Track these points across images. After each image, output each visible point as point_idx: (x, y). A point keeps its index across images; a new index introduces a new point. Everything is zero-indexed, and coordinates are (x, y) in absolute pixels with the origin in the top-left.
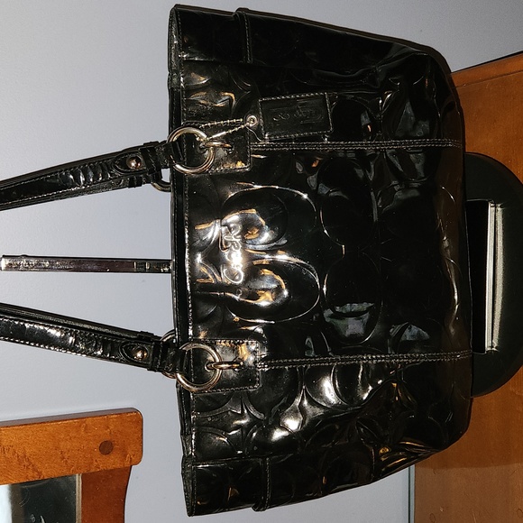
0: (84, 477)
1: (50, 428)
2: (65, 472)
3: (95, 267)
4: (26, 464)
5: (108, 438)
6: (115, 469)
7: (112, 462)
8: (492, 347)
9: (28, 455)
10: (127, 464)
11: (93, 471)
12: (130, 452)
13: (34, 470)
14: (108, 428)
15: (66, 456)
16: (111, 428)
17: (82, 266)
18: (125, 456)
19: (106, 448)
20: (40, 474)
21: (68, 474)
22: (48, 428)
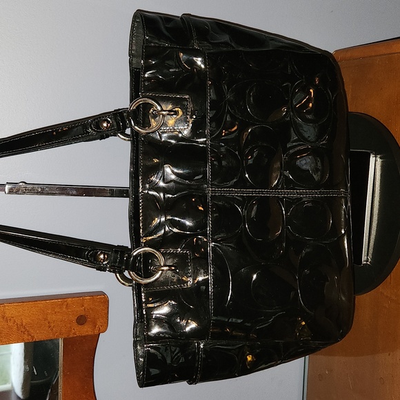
0: (65, 340)
1: (41, 304)
2: (51, 336)
3: (74, 192)
4: (24, 330)
5: (83, 313)
6: (87, 336)
7: (86, 330)
8: (367, 261)
9: (24, 324)
10: (96, 332)
11: (71, 336)
12: (99, 324)
13: (29, 335)
14: (83, 306)
15: (52, 325)
16: (85, 306)
17: (65, 192)
18: (95, 326)
19: (81, 320)
20: (33, 337)
21: (53, 338)
22: (39, 305)
